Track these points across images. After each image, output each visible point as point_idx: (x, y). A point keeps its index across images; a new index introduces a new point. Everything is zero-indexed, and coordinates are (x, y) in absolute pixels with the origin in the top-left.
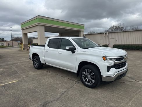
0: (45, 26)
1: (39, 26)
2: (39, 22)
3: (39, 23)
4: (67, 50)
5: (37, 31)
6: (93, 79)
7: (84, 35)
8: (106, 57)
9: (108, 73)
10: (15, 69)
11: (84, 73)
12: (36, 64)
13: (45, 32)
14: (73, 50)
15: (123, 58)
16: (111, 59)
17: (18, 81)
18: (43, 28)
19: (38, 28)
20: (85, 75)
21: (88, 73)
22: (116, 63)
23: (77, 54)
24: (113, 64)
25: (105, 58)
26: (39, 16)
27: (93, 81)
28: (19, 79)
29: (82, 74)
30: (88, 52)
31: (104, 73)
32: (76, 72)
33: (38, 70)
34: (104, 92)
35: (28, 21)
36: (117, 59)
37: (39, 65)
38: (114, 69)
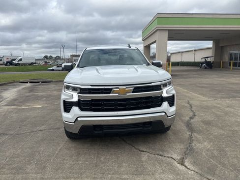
0: (168, 30)
3: (158, 26)
5: (156, 41)
24: (75, 98)
26: (158, 13)
36: (82, 91)
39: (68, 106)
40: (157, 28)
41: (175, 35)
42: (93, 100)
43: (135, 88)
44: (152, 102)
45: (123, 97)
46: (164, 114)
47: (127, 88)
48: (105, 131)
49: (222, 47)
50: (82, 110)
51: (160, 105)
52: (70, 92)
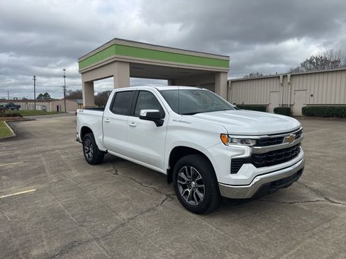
0: (130, 63)
1: (116, 64)
2: (116, 53)
3: (117, 56)
4: (142, 118)
5: (112, 76)
6: (201, 190)
7: (228, 82)
8: (228, 135)
9: (234, 176)
10: (45, 163)
11: (182, 175)
12: (89, 152)
13: (131, 76)
14: (158, 119)
15: (282, 138)
16: (243, 141)
17: (37, 190)
18: (127, 69)
19: (114, 69)
20: (183, 180)
21: (190, 175)
22: (257, 152)
23: (167, 128)
24: (247, 154)
25: (226, 138)
26: (116, 39)
27: (201, 195)
28: (41, 186)
29: (178, 177)
30: (190, 123)
31: (224, 176)
32: (165, 172)
33: (92, 166)
34: (227, 225)
35: (94, 53)
36: (260, 142)
37: (94, 154)
38: (251, 165)
39: (236, 165)
40: (115, 59)
42: (270, 153)
47: (293, 134)
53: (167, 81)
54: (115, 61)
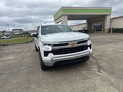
0: (67, 15)
7: (111, 19)
14: (36, 36)
15: (68, 43)
16: (49, 45)
17: (14, 58)
24: (50, 50)
25: (43, 44)
26: (62, 7)
36: (55, 45)
38: (52, 54)
40: (62, 14)
41: (71, 18)
42: (60, 49)
43: (78, 42)
44: (84, 48)
45: (73, 46)
46: (89, 52)
47: (75, 42)
48: (66, 63)
49: (90, 23)
50: (54, 54)
51: (87, 49)
52: (47, 46)
53: (86, 20)
54: (62, 15)
